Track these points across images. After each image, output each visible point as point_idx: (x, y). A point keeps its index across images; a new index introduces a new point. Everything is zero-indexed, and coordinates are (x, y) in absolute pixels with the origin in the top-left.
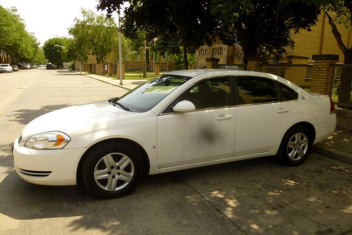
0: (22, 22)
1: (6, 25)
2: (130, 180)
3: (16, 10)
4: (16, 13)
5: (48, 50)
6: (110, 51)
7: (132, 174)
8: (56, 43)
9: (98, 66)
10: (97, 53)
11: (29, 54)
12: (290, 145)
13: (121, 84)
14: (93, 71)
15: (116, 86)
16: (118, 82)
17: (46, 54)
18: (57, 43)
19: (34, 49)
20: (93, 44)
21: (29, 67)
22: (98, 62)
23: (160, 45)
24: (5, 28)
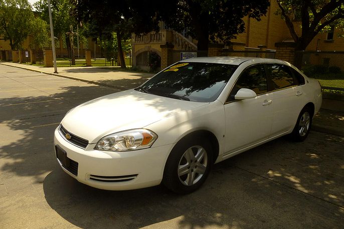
2: (204, 171)
6: (25, 35)
7: (205, 165)
9: (14, 53)
10: (10, 38)
12: (300, 124)
13: (56, 72)
14: (7, 59)
15: (51, 74)
16: (51, 70)
20: (5, 28)
22: (12, 48)
23: (93, 30)
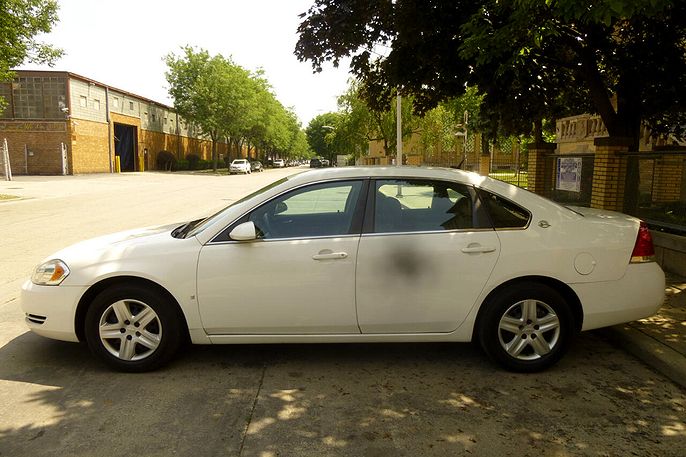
0: (270, 91)
1: (243, 97)
2: (156, 346)
3: (263, 72)
4: (263, 77)
5: (314, 135)
7: (159, 338)
8: (327, 123)
10: (385, 138)
11: (283, 143)
12: (504, 324)
17: (310, 141)
18: (329, 122)
19: (292, 133)
21: (282, 164)
24: (241, 102)
